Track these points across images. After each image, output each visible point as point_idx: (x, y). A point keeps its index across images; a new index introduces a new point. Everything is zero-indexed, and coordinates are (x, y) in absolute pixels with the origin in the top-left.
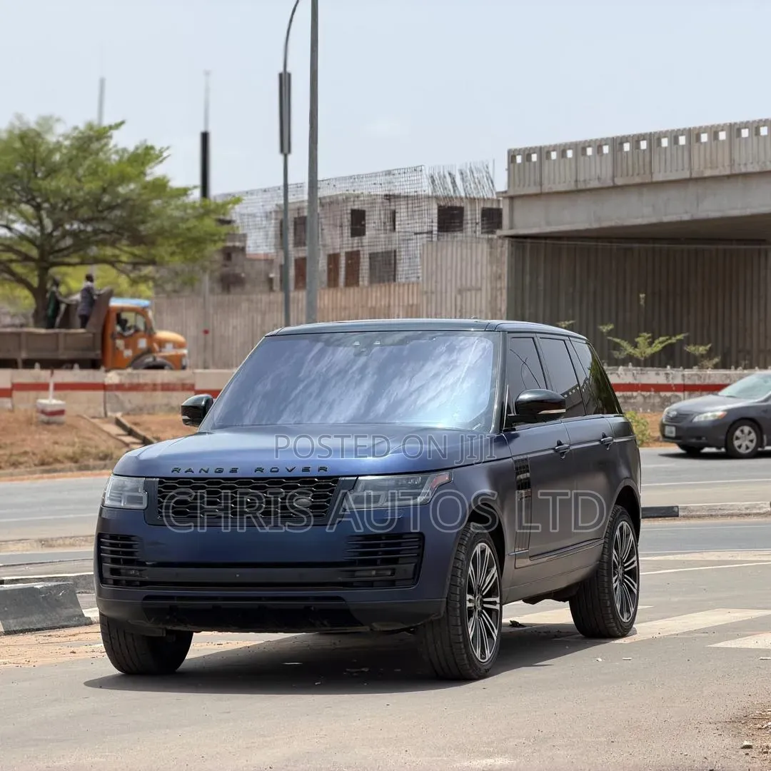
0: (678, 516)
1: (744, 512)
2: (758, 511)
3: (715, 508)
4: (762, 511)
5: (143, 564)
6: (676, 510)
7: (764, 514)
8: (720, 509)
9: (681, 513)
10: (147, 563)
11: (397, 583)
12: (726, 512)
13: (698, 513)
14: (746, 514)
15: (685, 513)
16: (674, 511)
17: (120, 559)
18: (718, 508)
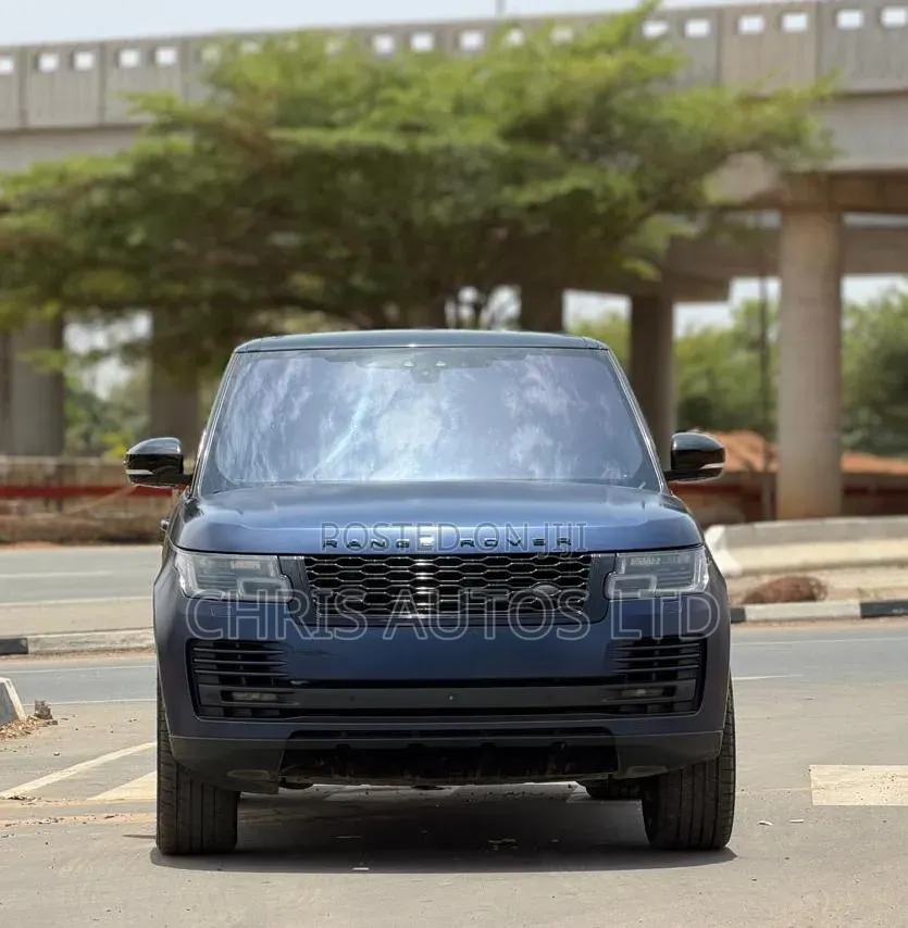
0: (26, 653)
1: (119, 646)
2: (139, 645)
3: (79, 640)
4: (144, 645)
5: (287, 684)
6: (24, 643)
7: (147, 648)
8: (87, 642)
9: (31, 649)
10: (293, 682)
11: (676, 707)
12: (94, 646)
13: (56, 648)
14: (123, 650)
15: (38, 649)
16: (22, 646)
17: (240, 676)
18: (84, 640)
